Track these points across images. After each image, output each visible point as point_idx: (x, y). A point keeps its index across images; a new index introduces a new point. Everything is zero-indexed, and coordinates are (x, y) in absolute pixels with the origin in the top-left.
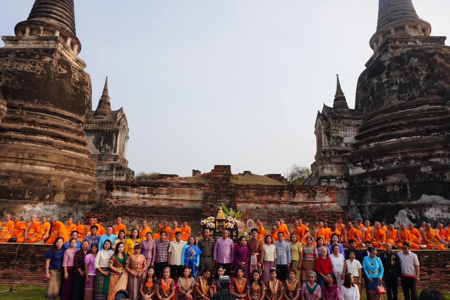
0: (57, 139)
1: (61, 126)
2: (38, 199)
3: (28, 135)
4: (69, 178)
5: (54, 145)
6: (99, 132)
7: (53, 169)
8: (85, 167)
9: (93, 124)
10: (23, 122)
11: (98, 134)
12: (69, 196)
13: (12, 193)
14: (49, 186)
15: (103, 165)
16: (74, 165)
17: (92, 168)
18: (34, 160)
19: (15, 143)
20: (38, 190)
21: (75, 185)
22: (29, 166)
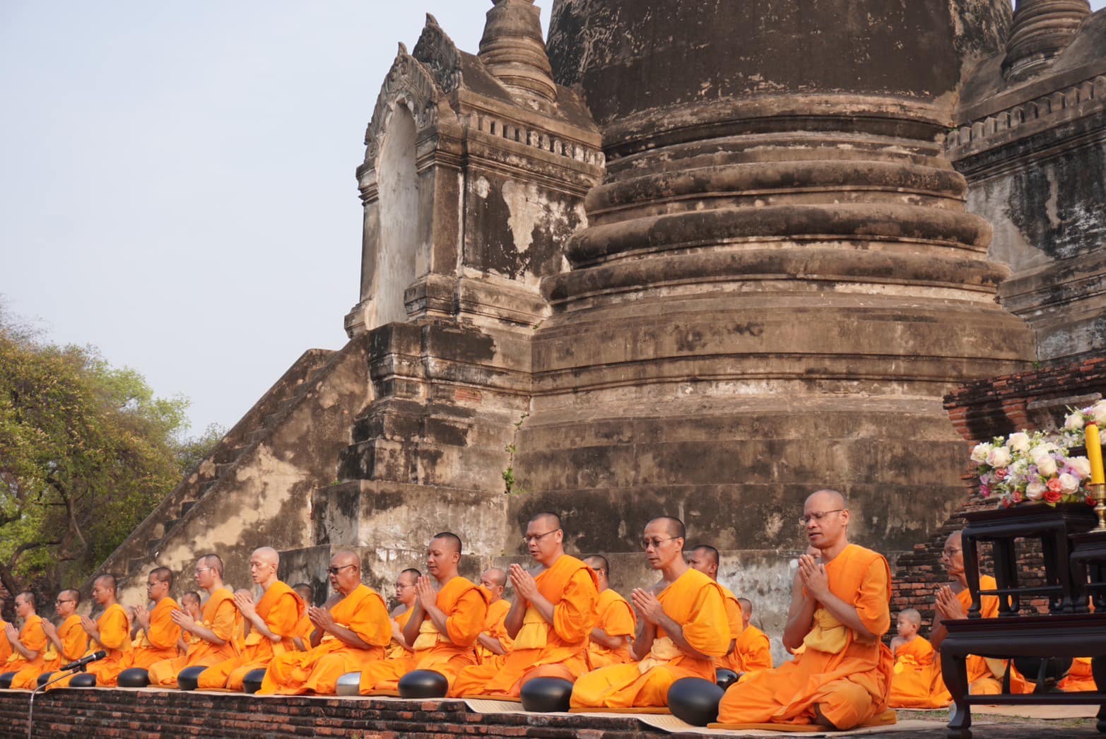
0: (814, 241)
1: (821, 171)
2: (733, 538)
3: (682, 249)
4: (876, 418)
5: (790, 268)
6: (1027, 152)
7: (797, 385)
8: (968, 351)
9: (990, 120)
10: (661, 197)
11: (1026, 163)
12: (883, 519)
13: (623, 523)
14: (776, 474)
15: (1070, 327)
16: (901, 352)
17: (1012, 355)
18: (703, 357)
19: (633, 296)
20: (726, 496)
21: (908, 454)
22: (689, 390)
